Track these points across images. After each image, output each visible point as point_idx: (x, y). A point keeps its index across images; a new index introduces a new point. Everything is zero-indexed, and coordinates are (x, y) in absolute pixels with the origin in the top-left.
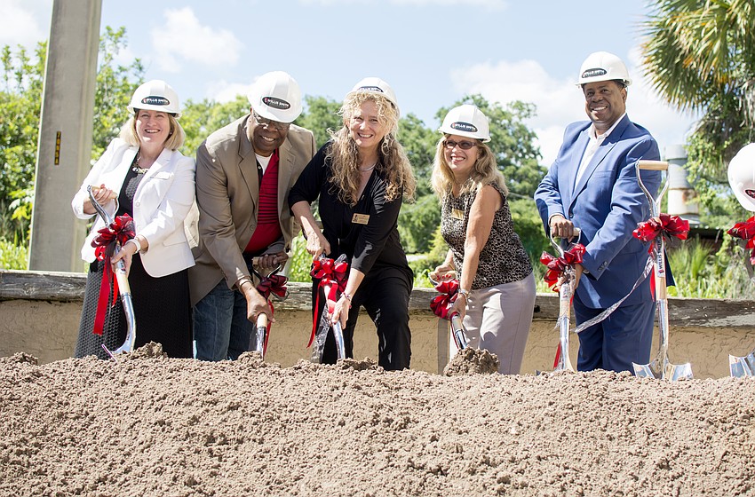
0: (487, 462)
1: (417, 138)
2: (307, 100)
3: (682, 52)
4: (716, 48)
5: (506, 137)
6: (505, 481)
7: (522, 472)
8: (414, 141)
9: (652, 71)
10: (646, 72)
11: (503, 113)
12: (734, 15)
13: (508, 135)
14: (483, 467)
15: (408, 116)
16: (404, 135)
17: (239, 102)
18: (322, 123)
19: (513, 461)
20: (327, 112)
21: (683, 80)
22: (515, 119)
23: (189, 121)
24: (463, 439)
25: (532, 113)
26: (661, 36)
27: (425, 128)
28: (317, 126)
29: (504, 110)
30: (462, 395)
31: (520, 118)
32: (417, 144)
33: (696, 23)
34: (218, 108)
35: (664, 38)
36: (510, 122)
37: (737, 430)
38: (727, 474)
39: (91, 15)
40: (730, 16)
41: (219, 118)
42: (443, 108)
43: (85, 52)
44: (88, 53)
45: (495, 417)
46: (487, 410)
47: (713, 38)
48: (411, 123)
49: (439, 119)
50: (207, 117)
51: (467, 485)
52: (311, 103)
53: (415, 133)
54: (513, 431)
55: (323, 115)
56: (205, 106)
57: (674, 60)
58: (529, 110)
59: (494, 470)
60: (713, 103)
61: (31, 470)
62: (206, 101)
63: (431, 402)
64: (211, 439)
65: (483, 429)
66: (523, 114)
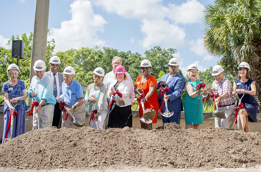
0: (151, 146)
1: (139, 60)
2: (104, 49)
3: (215, 40)
4: (224, 39)
5: (167, 60)
6: (155, 150)
7: (158, 148)
8: (138, 61)
9: (207, 45)
10: (205, 45)
11: (166, 52)
12: (230, 29)
13: (168, 59)
14: (150, 147)
15: (136, 53)
16: (135, 59)
17: (83, 49)
18: (109, 56)
19: (156, 146)
20: (110, 52)
21: (216, 47)
22: (170, 54)
23: (69, 58)
24: (146, 142)
25: (175, 52)
26: (209, 35)
27: (141, 57)
28: (107, 57)
29: (166, 51)
30: (147, 134)
31: (171, 54)
32: (139, 62)
33: (219, 31)
34: (76, 51)
35: (210, 35)
36: (168, 55)
37: (202, 140)
38: (199, 149)
39: (45, 32)
40: (228, 30)
41: (76, 55)
42: (147, 51)
43: (43, 42)
44: (44, 43)
45: (153, 138)
46: (152, 137)
47: (224, 36)
48: (137, 55)
49: (146, 54)
50: (72, 54)
51: (147, 151)
52: (105, 50)
53: (138, 59)
54: (157, 141)
55: (109, 53)
56: (72, 51)
57: (213, 42)
58: (174, 51)
59: (152, 148)
60: (225, 54)
61: (61, 149)
62: (72, 49)
63: (140, 135)
64: (96, 143)
65: (151, 140)
66: (172, 52)
